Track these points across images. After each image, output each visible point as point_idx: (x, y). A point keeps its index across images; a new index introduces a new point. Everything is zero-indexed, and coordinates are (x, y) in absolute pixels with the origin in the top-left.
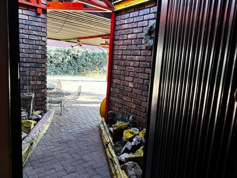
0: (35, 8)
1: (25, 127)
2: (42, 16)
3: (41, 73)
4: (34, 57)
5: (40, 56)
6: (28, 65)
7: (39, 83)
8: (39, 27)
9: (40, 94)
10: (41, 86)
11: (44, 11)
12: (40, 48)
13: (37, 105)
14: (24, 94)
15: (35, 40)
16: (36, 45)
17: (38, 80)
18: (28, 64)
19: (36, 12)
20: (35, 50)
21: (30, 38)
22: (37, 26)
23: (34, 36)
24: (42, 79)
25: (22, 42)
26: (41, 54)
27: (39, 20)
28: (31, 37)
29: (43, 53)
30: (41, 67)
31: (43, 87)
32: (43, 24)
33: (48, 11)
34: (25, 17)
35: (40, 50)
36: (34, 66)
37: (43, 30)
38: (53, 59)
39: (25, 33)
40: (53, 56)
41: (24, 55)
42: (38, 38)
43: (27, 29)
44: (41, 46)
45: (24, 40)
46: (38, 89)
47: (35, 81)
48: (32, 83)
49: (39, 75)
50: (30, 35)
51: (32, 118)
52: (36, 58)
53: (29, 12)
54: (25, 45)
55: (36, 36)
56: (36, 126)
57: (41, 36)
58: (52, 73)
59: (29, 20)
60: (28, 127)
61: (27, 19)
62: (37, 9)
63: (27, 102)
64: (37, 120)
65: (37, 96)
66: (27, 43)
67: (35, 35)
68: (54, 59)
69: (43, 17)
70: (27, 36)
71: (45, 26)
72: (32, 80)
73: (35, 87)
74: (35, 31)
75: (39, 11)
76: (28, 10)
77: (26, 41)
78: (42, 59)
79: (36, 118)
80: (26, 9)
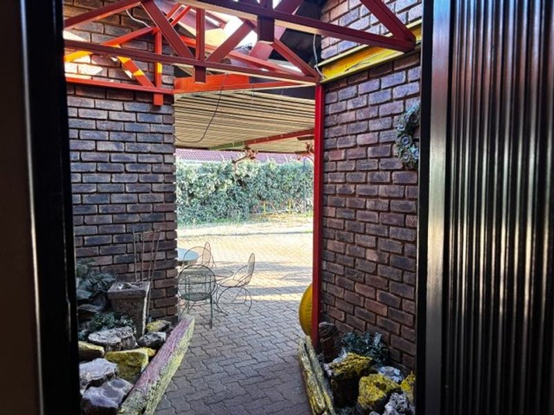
0: (150, 95)
1: (129, 366)
2: (164, 109)
3: (164, 233)
4: (149, 201)
5: (162, 195)
6: (137, 218)
7: (160, 256)
8: (159, 135)
9: (163, 281)
10: (165, 263)
11: (169, 99)
12: (161, 178)
13: (157, 306)
14: (130, 284)
15: (151, 163)
16: (153, 173)
17: (158, 251)
18: (138, 215)
19: (151, 103)
20: (151, 183)
21: (140, 160)
22: (154, 133)
23: (149, 155)
24: (167, 248)
25: (123, 170)
26: (164, 192)
27: (159, 118)
28: (142, 158)
29: (167, 190)
30: (163, 219)
31: (168, 265)
32: (167, 126)
33: (177, 97)
34: (129, 117)
35: (161, 183)
36: (149, 220)
37: (166, 139)
38: (195, 189)
39: (129, 151)
40: (195, 182)
41: (128, 198)
42: (156, 159)
43: (134, 140)
44: (164, 173)
45: (127, 165)
46: (160, 270)
47: (153, 253)
48: (145, 257)
49: (160, 239)
50: (139, 155)
51: (146, 341)
52: (153, 203)
53: (138, 105)
54: (130, 175)
55: (153, 155)
56: (152, 363)
57: (163, 154)
58: (194, 221)
59: (137, 122)
60: (135, 367)
61: (134, 119)
62: (153, 98)
63: (136, 304)
64: (157, 346)
65: (157, 287)
66: (135, 171)
67: (150, 153)
68: (198, 189)
69: (166, 112)
70: (134, 157)
71: (170, 131)
72: (145, 252)
73: (152, 267)
74: (149, 145)
75: (158, 100)
76: (135, 100)
77: (131, 167)
78: (166, 202)
79: (154, 340)
80: (131, 99)
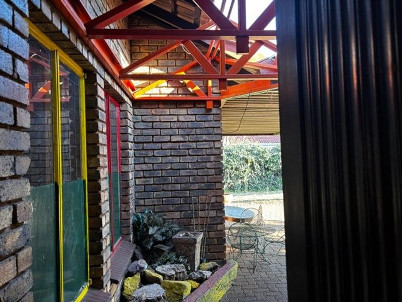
0: (204, 102)
1: (175, 293)
2: (214, 111)
3: (215, 197)
4: (204, 174)
5: (213, 170)
6: (196, 186)
7: (213, 213)
8: (210, 129)
9: (214, 232)
10: (216, 219)
11: (217, 103)
12: (212, 158)
13: (211, 251)
14: (189, 233)
15: (206, 149)
16: (207, 155)
17: (211, 210)
18: (197, 184)
19: (205, 107)
20: (206, 162)
21: (198, 147)
22: (207, 128)
23: (204, 143)
24: (216, 208)
25: (187, 154)
26: (215, 168)
27: (211, 117)
28: (200, 145)
29: (217, 167)
30: (214, 187)
31: (218, 221)
32: (216, 122)
33: (223, 101)
34: (191, 119)
35: (212, 162)
36: (205, 188)
37: (216, 131)
38: (270, 164)
39: (192, 140)
40: (270, 159)
41: (190, 172)
42: (209, 146)
43: (194, 133)
44: (214, 155)
45: (190, 150)
46: (211, 224)
47: (207, 212)
48: (201, 214)
49: (212, 202)
50: (198, 143)
51: (193, 276)
52: (207, 175)
53: (196, 109)
54: (191, 157)
55: (206, 143)
57: (214, 141)
59: (196, 121)
60: (179, 295)
61: (194, 120)
62: (206, 104)
63: (190, 248)
64: (201, 280)
65: (210, 237)
66: (195, 154)
67: (205, 141)
68: (272, 164)
69: (215, 113)
70: (194, 145)
71: (218, 126)
72: (201, 210)
73: (207, 221)
74: (205, 136)
75: (210, 105)
76: (194, 107)
77: (193, 152)
78: (216, 175)
79: (199, 276)
80: (192, 106)
